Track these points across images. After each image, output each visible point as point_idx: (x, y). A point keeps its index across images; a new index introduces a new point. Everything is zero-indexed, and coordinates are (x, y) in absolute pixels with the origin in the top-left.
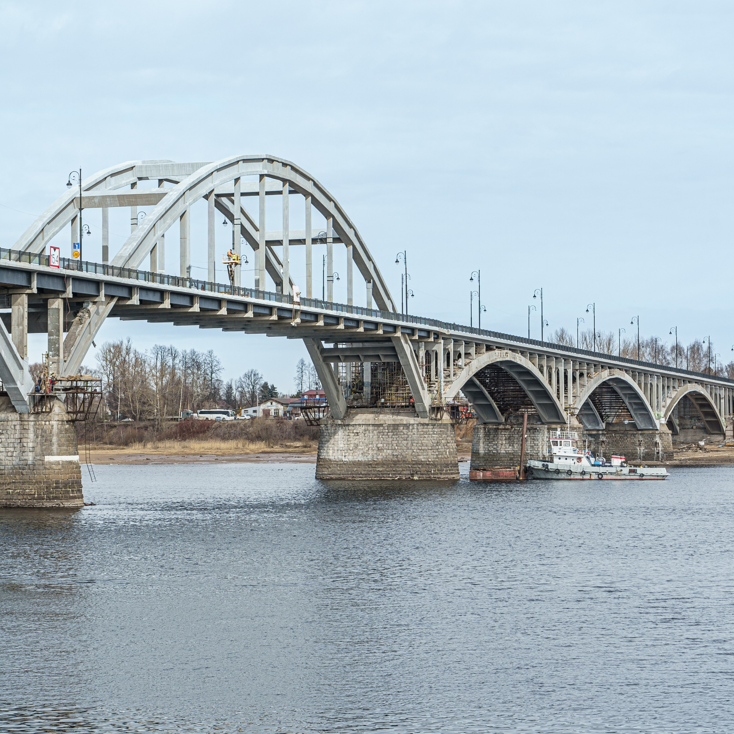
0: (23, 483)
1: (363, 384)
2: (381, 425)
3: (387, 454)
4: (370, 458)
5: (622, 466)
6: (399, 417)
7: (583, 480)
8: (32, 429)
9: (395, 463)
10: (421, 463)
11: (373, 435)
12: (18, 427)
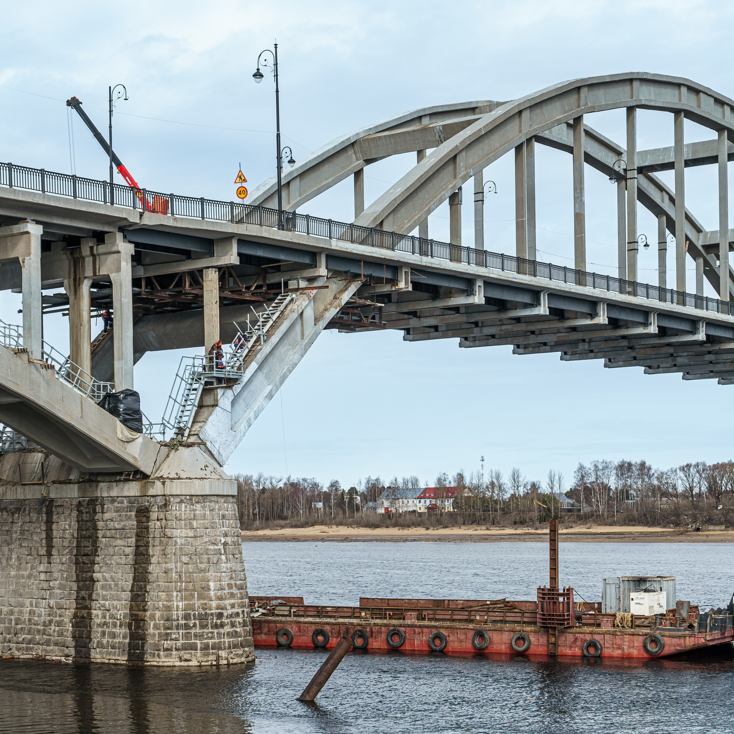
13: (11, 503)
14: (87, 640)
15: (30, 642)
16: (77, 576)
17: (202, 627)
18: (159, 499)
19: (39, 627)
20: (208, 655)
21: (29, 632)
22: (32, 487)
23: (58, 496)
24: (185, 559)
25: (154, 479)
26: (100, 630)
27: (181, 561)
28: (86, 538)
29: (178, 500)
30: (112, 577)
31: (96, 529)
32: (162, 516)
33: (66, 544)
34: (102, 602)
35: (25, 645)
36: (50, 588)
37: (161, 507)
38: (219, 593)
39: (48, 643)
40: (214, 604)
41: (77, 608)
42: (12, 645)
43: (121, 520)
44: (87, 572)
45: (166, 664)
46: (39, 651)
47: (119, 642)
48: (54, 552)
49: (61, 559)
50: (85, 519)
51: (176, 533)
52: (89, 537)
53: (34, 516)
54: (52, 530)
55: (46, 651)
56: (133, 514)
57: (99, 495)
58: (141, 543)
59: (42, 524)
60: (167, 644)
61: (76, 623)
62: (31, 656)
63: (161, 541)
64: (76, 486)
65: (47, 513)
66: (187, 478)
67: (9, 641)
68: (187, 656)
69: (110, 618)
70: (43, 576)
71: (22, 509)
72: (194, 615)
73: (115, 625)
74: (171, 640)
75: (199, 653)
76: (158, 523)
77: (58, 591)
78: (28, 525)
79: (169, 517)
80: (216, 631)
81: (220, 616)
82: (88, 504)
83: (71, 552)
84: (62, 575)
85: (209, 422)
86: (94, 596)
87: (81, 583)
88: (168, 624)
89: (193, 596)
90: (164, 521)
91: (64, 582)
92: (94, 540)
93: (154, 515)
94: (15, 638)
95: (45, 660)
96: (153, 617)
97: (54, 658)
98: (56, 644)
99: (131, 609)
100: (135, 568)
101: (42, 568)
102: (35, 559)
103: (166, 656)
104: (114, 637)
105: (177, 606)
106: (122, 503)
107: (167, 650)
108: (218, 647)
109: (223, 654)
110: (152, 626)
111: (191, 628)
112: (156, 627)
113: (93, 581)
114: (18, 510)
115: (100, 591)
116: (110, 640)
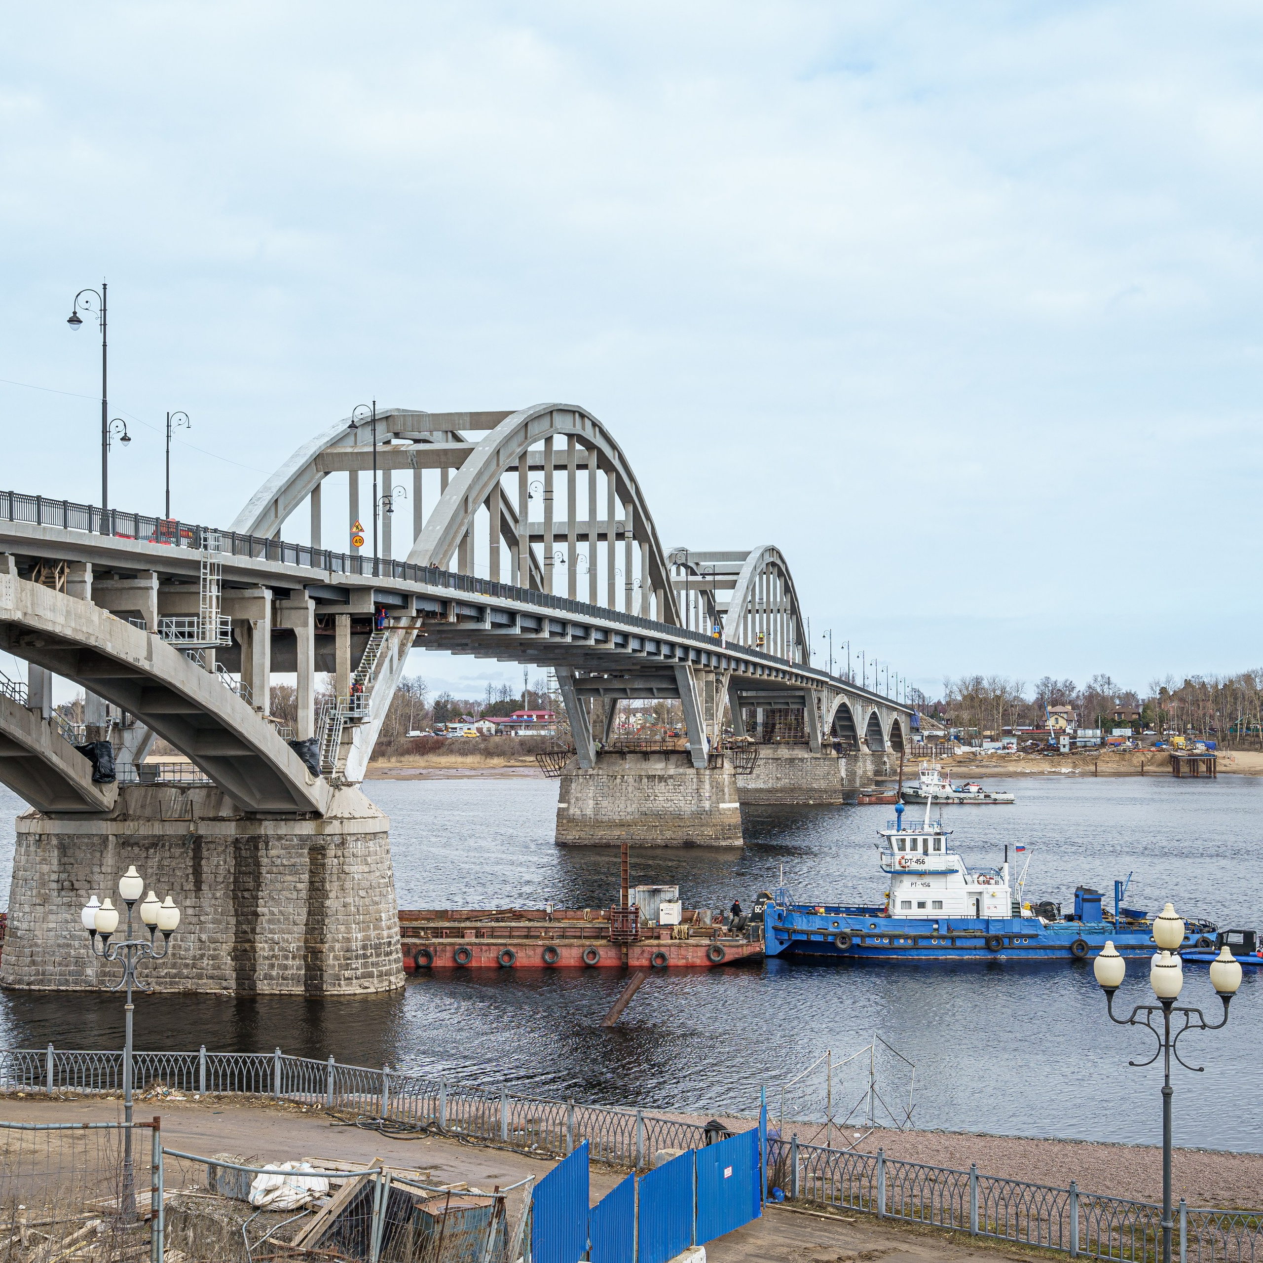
0: (702, 826)
1: (755, 723)
2: (780, 759)
3: (785, 782)
4: (770, 785)
5: (978, 792)
6: (796, 752)
7: (947, 804)
8: (707, 782)
9: (792, 790)
10: (815, 790)
11: (772, 767)
12: (695, 780)
13: (145, 837)
14: (252, 973)
15: (175, 976)
16: (236, 911)
17: (378, 955)
18: (336, 838)
19: (187, 961)
20: (381, 982)
21: (174, 966)
22: (174, 823)
23: (209, 833)
24: (362, 893)
25: (331, 818)
26: (267, 962)
27: (358, 895)
28: (246, 873)
29: (355, 838)
30: (281, 912)
31: (258, 864)
32: (340, 853)
33: (220, 879)
34: (270, 936)
35: (168, 980)
36: (201, 923)
37: (338, 845)
38: (389, 923)
39: (200, 977)
40: (385, 933)
41: (236, 942)
42: (150, 980)
43: (291, 857)
44: (248, 906)
45: (347, 992)
46: (190, 985)
47: (292, 974)
48: (204, 887)
49: (214, 894)
50: (244, 855)
51: (353, 869)
52: (250, 873)
53: (177, 851)
54: (200, 866)
55: (198, 984)
56: (306, 851)
57: (263, 833)
58: (317, 879)
59: (188, 859)
60: (347, 974)
61: (236, 956)
62: (177, 990)
63: (338, 878)
64: (234, 823)
65: (193, 850)
66: (361, 818)
67: (147, 976)
68: (366, 984)
69: (280, 951)
70: (190, 911)
71: (160, 844)
72: (371, 945)
73: (287, 958)
74: (352, 969)
75: (375, 980)
76: (336, 860)
77: (211, 925)
78: (169, 860)
79: (346, 854)
80: (387, 958)
81: (389, 943)
82: (248, 841)
83: (227, 888)
84: (216, 910)
85: (348, 759)
86: (258, 930)
87: (241, 918)
88: (348, 954)
89: (369, 927)
90: (341, 858)
91: (218, 917)
92: (257, 877)
93: (331, 852)
94: (154, 973)
95: (196, 994)
96: (332, 949)
97: (208, 991)
98: (212, 978)
99: (306, 941)
100: (310, 903)
101: (188, 903)
102: (178, 894)
103: (347, 985)
104: (286, 969)
105: (356, 938)
106: (292, 840)
107: (348, 979)
108: (388, 973)
109: (393, 979)
110: (331, 957)
111: (368, 957)
112: (336, 958)
113: (256, 914)
114: (154, 845)
115: (266, 925)
116: (281, 972)
